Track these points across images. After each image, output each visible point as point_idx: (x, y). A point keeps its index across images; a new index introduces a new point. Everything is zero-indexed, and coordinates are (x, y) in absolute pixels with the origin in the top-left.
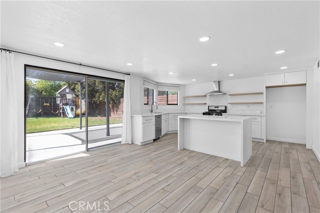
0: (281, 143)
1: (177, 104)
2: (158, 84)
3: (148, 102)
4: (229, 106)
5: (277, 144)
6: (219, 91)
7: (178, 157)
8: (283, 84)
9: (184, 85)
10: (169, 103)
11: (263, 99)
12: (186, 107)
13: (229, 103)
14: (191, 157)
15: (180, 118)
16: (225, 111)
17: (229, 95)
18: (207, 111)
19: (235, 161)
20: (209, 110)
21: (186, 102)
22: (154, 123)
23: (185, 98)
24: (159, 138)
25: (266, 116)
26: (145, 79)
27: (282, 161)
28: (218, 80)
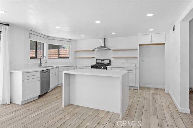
0: (149, 88)
1: (69, 58)
2: (49, 38)
3: (36, 55)
4: (112, 60)
5: (146, 90)
6: (105, 47)
7: (61, 116)
8: (151, 43)
9: (75, 41)
10: (61, 56)
11: (137, 54)
12: (77, 60)
13: (112, 57)
14: (74, 115)
15: (65, 74)
16: (109, 64)
17: (112, 50)
18: (95, 64)
19: (115, 113)
20: (97, 63)
21: (78, 56)
22: (39, 79)
23: (76, 52)
24: (47, 93)
25: (139, 67)
26: (31, 31)
27: (151, 109)
28: (104, 37)
